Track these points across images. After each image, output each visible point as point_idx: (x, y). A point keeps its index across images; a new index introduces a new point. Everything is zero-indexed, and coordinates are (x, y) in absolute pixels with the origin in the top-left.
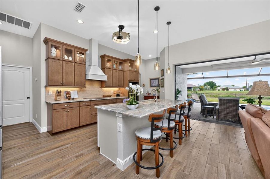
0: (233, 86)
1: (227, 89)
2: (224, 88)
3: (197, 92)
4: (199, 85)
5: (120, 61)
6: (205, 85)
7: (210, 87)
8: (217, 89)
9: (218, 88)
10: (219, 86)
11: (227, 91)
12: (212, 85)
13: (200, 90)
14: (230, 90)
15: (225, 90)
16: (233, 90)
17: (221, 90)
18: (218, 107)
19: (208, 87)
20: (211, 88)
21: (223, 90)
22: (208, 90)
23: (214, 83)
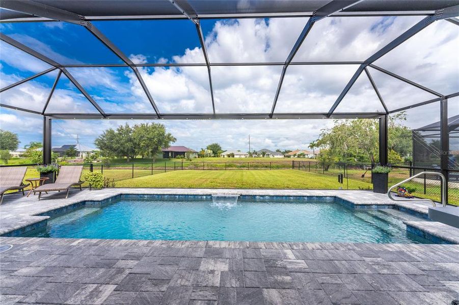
0: (239, 151)
1: (233, 155)
2: (229, 153)
3: (191, 160)
4: (202, 149)
6: (207, 149)
7: (212, 151)
8: (221, 155)
9: (223, 154)
11: (233, 158)
13: (198, 157)
14: (235, 156)
16: (238, 157)
17: (226, 157)
19: (210, 151)
20: (214, 153)
21: (229, 156)
22: (210, 156)
23: (219, 146)
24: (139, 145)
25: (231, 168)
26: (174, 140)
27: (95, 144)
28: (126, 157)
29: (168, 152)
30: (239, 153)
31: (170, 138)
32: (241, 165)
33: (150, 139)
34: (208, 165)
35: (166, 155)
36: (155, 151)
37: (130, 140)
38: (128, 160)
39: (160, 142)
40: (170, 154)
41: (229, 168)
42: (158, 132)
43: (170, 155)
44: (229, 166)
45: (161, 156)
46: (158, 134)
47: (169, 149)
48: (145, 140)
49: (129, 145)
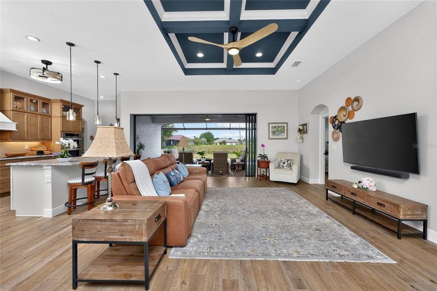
0: (230, 139)
1: (224, 143)
2: (221, 141)
4: (195, 137)
5: (44, 101)
6: (201, 137)
7: (206, 140)
8: (214, 143)
9: (215, 141)
10: (217, 139)
11: (225, 146)
12: (209, 138)
13: (195, 145)
14: (227, 144)
15: (222, 144)
16: (229, 144)
17: (218, 144)
18: (212, 161)
19: (204, 139)
20: (208, 141)
22: (205, 144)
23: (212, 135)
29: (170, 141)
30: (231, 141)
43: (172, 143)
47: (172, 138)
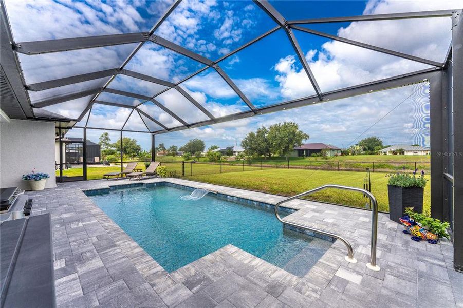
3: (326, 159)
8: (381, 152)
9: (383, 150)
11: (402, 156)
12: (373, 146)
13: (340, 155)
14: (406, 153)
15: (398, 154)
20: (366, 150)
21: (394, 153)
22: (359, 154)
23: (378, 140)
24: (272, 144)
25: (383, 170)
26: (307, 137)
27: (241, 145)
28: (263, 156)
29: (302, 150)
31: (302, 136)
32: (401, 165)
33: (282, 139)
34: (346, 165)
35: (300, 152)
36: (286, 150)
37: (266, 140)
38: (265, 158)
39: (291, 141)
40: (305, 152)
41: (379, 170)
42: (288, 131)
43: (305, 154)
44: (378, 167)
45: (295, 154)
46: (288, 133)
47: (302, 147)
48: (276, 140)
49: (264, 145)
